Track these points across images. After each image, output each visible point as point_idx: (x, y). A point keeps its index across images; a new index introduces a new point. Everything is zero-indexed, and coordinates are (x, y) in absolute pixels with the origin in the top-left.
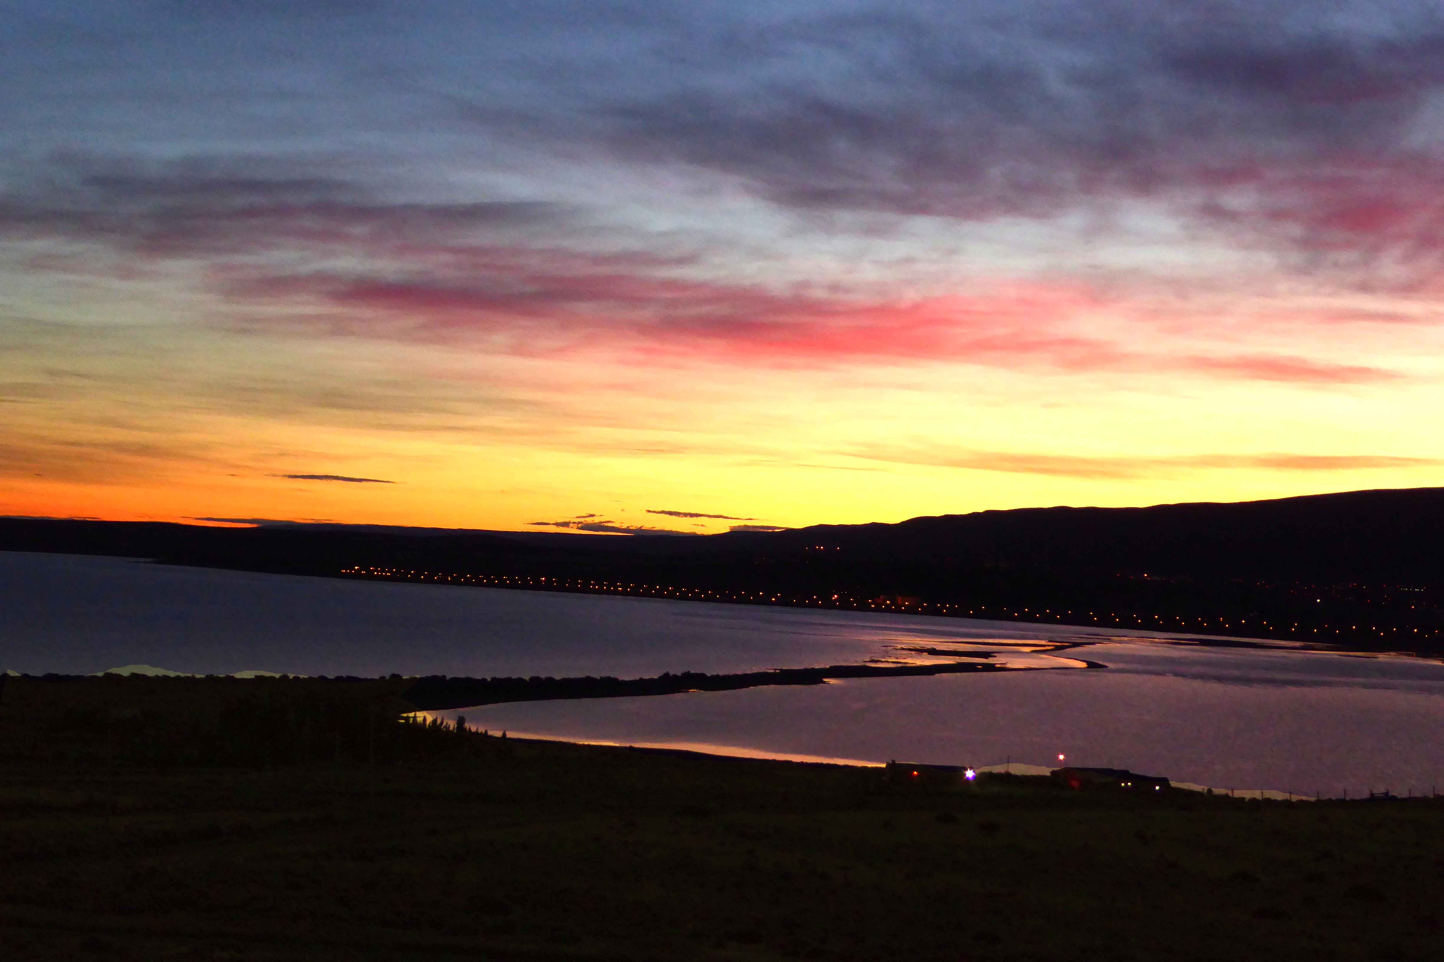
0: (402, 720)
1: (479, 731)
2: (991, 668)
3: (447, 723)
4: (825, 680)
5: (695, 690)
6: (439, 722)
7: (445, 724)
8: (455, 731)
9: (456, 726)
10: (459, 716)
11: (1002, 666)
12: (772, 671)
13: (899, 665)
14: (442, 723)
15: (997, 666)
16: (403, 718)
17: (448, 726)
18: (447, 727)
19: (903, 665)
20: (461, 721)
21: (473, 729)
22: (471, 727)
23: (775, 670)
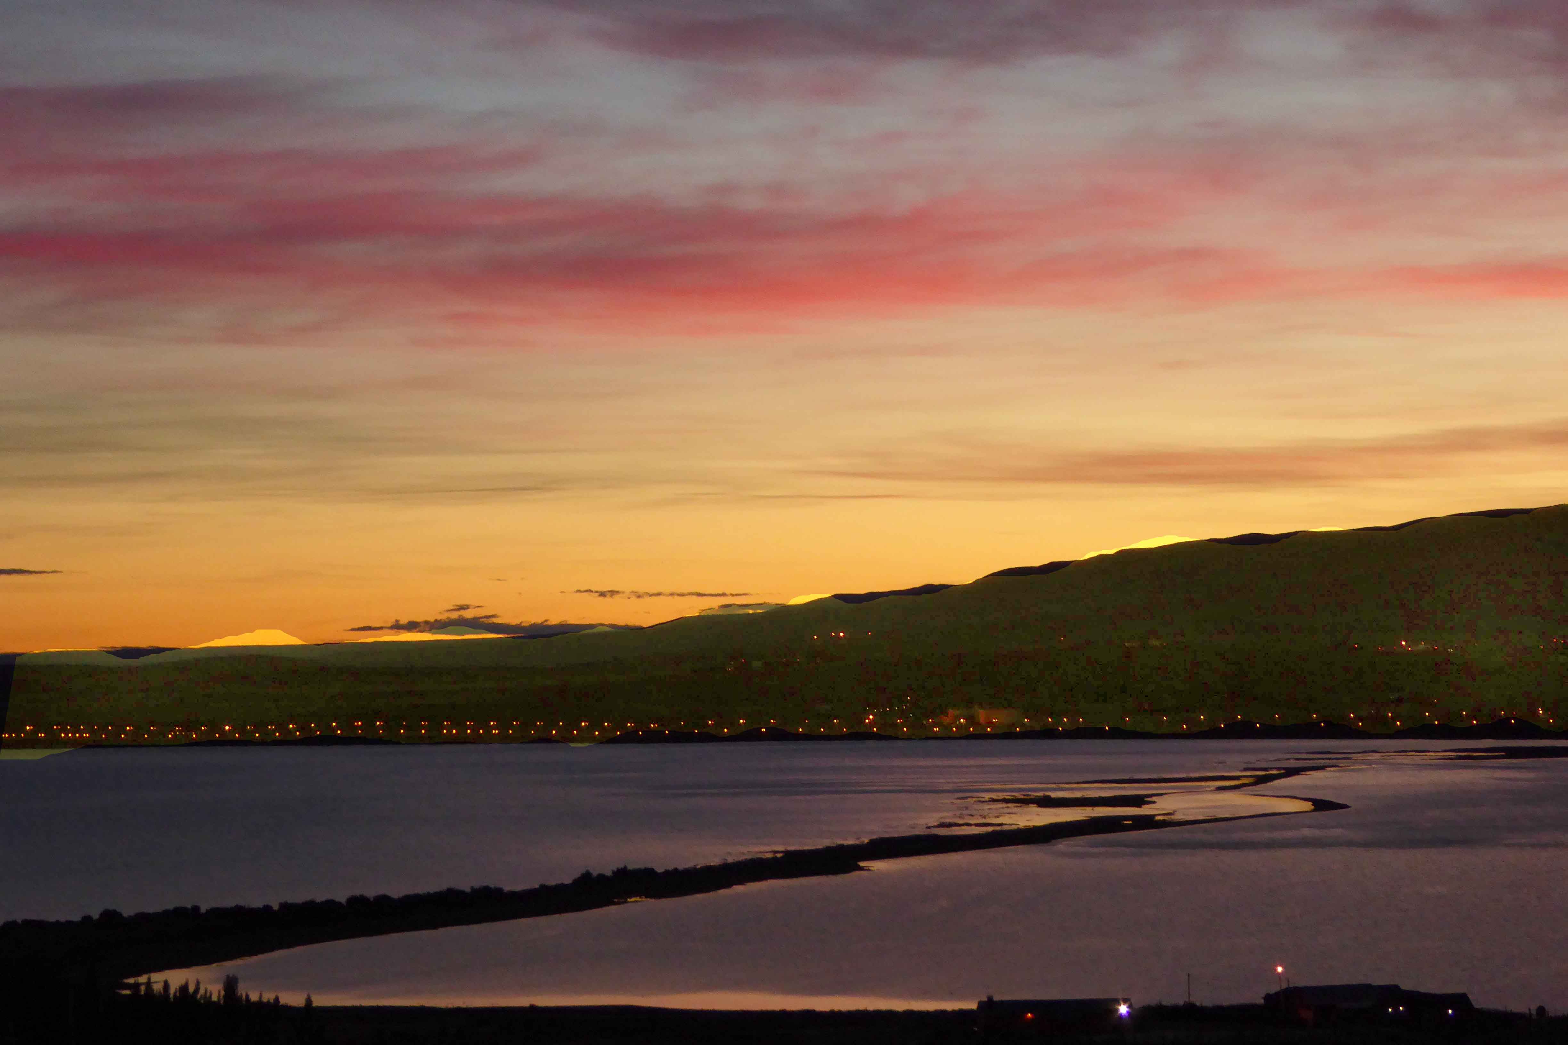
0: (126, 989)
1: (265, 1000)
2: (1148, 822)
3: (206, 990)
4: (862, 864)
5: (638, 899)
6: (191, 989)
7: (202, 991)
8: (222, 1002)
9: (223, 993)
10: (228, 977)
11: (1166, 818)
12: (769, 856)
13: (990, 829)
14: (197, 990)
15: (1158, 818)
16: (128, 987)
17: (208, 995)
18: (207, 998)
19: (998, 828)
20: (231, 985)
21: (254, 997)
22: (248, 994)
23: (775, 852)
